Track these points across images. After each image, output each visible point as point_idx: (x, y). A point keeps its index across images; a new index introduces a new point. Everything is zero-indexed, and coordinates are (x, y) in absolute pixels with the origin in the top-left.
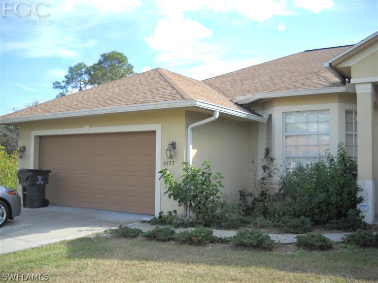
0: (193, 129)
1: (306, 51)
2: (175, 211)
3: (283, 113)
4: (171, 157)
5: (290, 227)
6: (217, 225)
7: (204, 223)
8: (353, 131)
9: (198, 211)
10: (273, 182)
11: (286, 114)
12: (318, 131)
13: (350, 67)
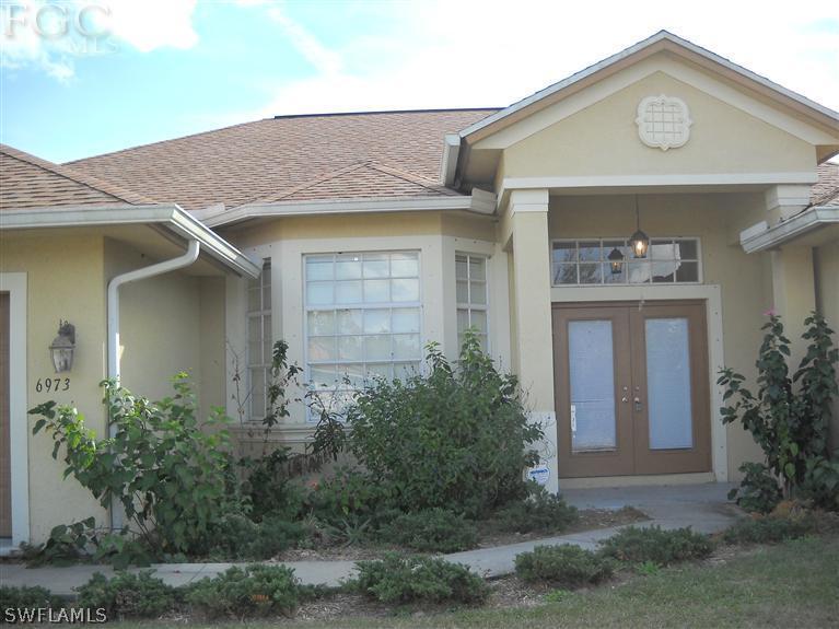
0: (122, 288)
1: (276, 117)
2: (90, 522)
3: (303, 254)
4: (66, 367)
5: (427, 538)
6: (224, 549)
7: (185, 548)
8: (467, 302)
9: (174, 517)
10: (282, 427)
11: (307, 258)
12: (391, 302)
13: (502, 150)
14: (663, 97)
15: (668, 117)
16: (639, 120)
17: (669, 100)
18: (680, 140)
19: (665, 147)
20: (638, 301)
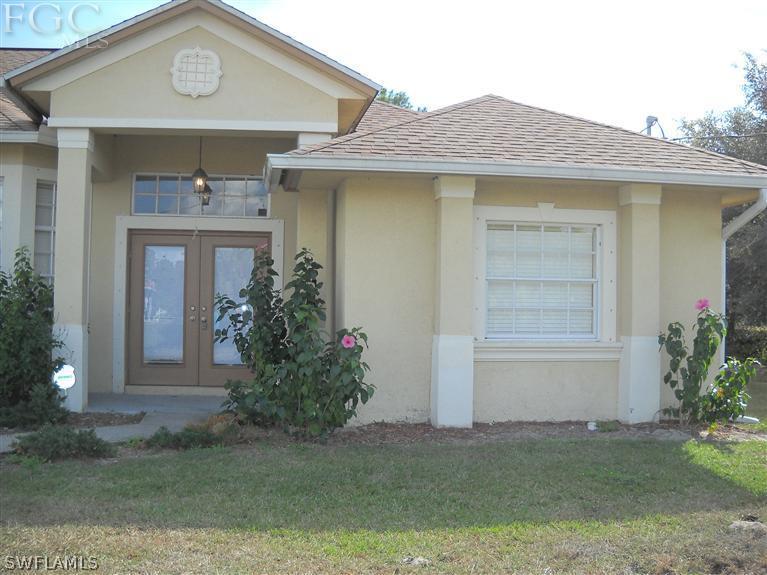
8: (51, 225)
13: (49, 93)
14: (198, 49)
15: (201, 68)
16: (174, 70)
17: (202, 53)
18: (210, 89)
19: (194, 95)
20: (193, 231)
